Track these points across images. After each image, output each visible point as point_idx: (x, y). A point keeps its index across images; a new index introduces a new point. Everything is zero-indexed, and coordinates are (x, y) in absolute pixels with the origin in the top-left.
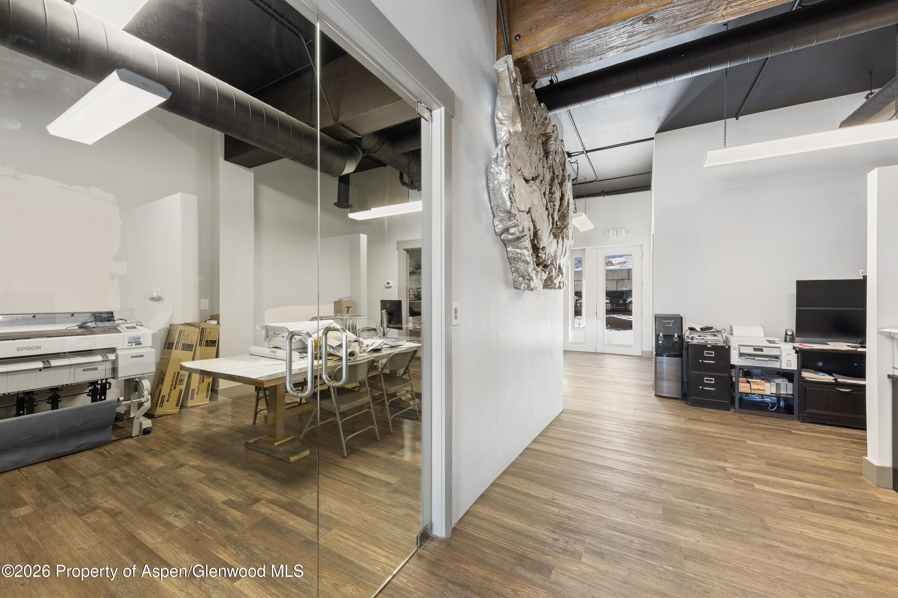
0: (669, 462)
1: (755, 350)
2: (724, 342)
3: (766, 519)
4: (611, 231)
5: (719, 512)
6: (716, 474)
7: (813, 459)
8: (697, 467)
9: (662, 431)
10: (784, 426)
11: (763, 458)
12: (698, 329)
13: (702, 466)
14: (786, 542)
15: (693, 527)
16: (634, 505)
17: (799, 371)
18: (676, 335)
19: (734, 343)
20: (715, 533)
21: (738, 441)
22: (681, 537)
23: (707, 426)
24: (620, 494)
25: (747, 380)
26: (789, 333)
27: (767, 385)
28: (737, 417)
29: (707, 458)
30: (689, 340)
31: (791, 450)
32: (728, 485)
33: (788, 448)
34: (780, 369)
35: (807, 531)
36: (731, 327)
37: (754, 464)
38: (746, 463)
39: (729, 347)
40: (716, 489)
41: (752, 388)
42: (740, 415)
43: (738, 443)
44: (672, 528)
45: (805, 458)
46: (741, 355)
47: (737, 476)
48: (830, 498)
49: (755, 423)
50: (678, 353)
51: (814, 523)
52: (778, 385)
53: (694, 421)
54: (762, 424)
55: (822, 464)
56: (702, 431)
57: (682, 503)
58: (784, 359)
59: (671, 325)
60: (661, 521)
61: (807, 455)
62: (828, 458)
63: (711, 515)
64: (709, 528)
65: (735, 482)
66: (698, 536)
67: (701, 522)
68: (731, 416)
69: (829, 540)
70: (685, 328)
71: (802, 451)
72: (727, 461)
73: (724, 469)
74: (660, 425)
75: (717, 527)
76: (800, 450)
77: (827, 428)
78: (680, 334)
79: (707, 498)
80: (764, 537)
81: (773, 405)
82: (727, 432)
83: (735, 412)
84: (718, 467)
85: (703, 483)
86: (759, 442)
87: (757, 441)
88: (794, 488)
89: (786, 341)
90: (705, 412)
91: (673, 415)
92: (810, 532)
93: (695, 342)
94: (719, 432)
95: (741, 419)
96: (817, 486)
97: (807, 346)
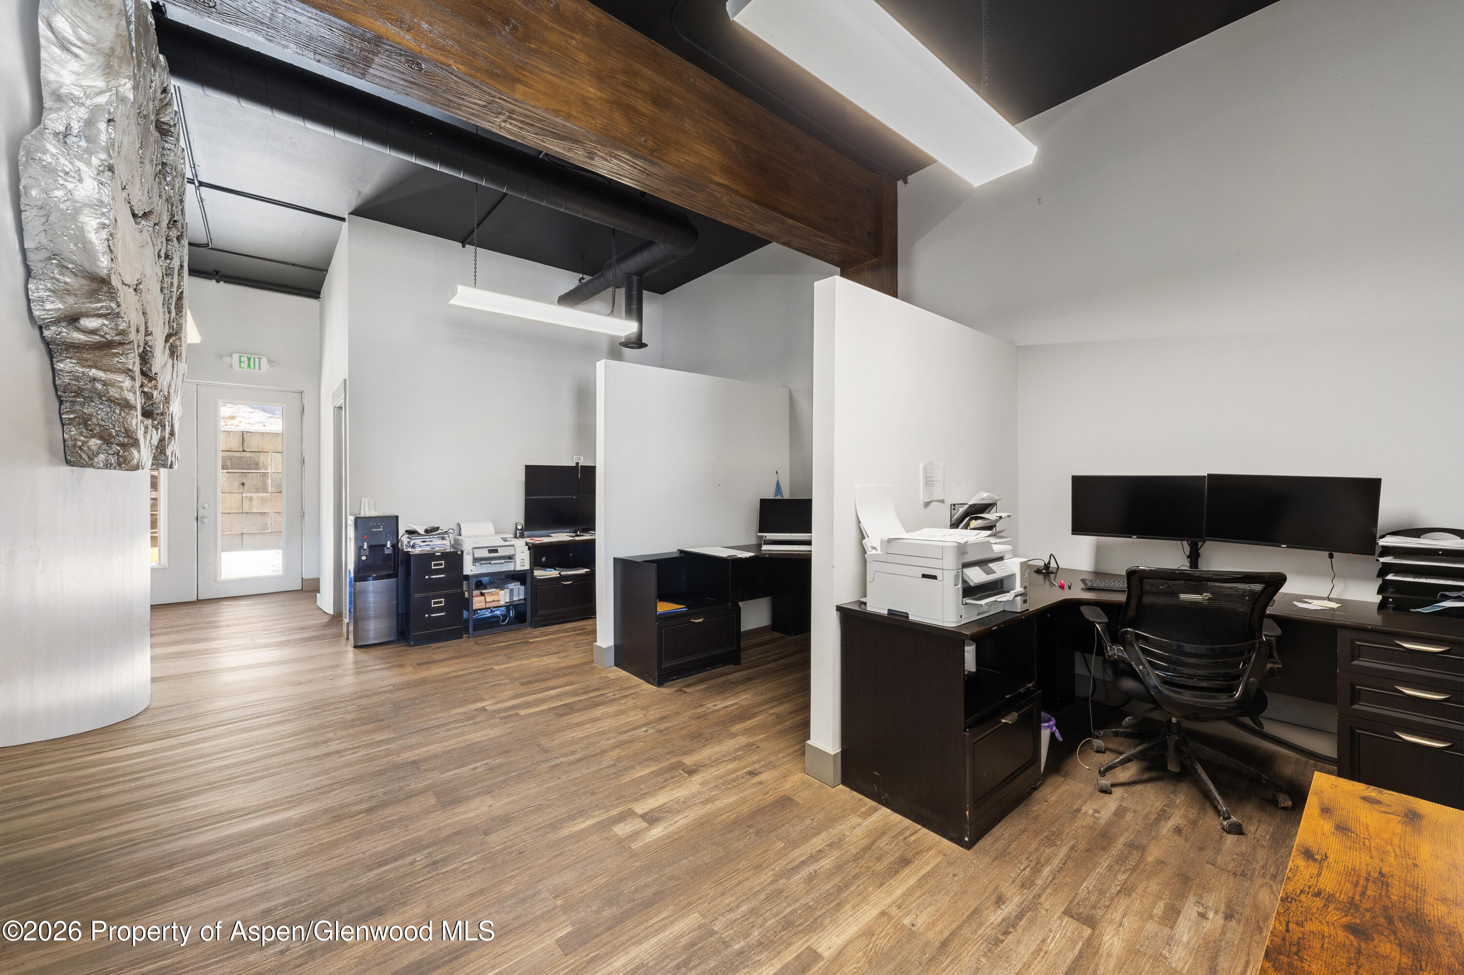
0: (416, 732)
1: (490, 551)
2: (452, 546)
3: (542, 742)
4: (236, 356)
5: (499, 760)
6: (478, 719)
7: (556, 663)
8: (454, 722)
9: (388, 695)
10: (521, 637)
11: (516, 679)
12: (422, 532)
13: (459, 717)
14: (566, 754)
15: (479, 794)
16: (394, 815)
17: (532, 570)
18: (389, 545)
19: (467, 547)
20: (504, 786)
21: (485, 671)
22: (471, 815)
23: (444, 666)
24: (365, 812)
25: (481, 593)
26: (519, 527)
27: (502, 593)
28: (472, 643)
29: (460, 706)
30: (409, 550)
31: (537, 661)
32: (494, 726)
33: (533, 660)
34: (514, 571)
35: (576, 734)
36: (459, 525)
37: (510, 690)
38: (502, 692)
39: (462, 552)
40: (485, 736)
41: (487, 600)
42: (475, 639)
43: (486, 674)
44: (456, 811)
45: (549, 664)
46: (476, 560)
47: (500, 711)
48: (580, 694)
49: (493, 644)
50: (391, 572)
51: (578, 723)
52: (512, 591)
53: (425, 666)
54: (500, 642)
55: (564, 665)
56: (441, 675)
57: (455, 774)
58: (518, 558)
59: (381, 529)
60: (439, 813)
61: (550, 661)
62: (566, 657)
63: (492, 769)
64: (495, 784)
65: (501, 718)
66: (488, 800)
67: (484, 784)
68: (466, 644)
69: (593, 732)
70: (402, 531)
71: (545, 657)
72: (483, 700)
73: (483, 709)
74: (381, 687)
75: (502, 778)
76: (543, 658)
77: (555, 628)
78: (395, 542)
79: (479, 752)
80: (547, 761)
81: (505, 616)
82: (470, 665)
83: (469, 637)
84: (477, 710)
85: (468, 737)
86: (506, 663)
87: (503, 664)
88: (552, 698)
89: (516, 537)
90: (434, 649)
91: (393, 667)
92: (578, 733)
93: (417, 551)
94: (461, 668)
95: (478, 644)
96: (568, 688)
97: (538, 540)
